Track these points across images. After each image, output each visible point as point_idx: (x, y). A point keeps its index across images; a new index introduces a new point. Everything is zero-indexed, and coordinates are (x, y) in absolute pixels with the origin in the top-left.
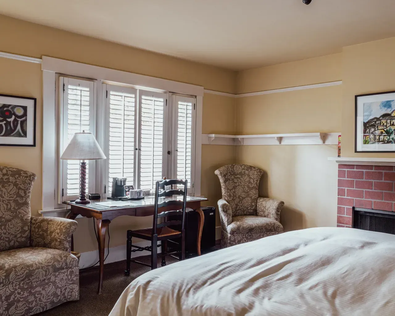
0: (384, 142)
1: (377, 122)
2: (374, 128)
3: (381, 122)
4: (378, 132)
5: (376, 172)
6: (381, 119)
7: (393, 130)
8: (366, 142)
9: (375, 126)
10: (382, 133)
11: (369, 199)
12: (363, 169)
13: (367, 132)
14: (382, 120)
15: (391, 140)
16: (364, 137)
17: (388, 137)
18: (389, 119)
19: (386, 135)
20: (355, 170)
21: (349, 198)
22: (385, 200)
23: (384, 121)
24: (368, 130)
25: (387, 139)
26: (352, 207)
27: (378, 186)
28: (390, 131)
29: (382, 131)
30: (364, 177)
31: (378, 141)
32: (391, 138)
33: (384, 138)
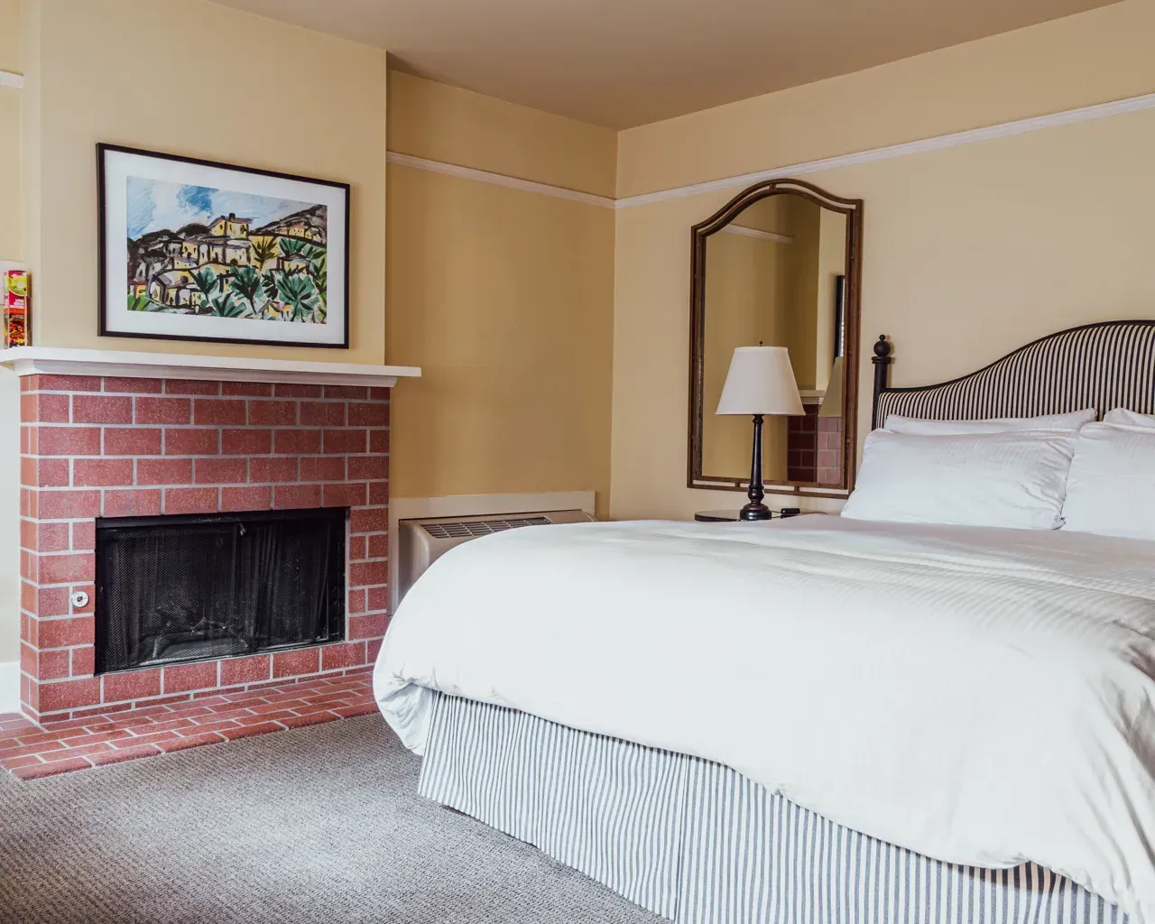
0: (190, 308)
1: (172, 246)
2: (162, 262)
3: (181, 248)
4: (173, 278)
5: (169, 400)
6: (182, 236)
7: (215, 278)
8: (134, 304)
9: (165, 257)
10: (185, 280)
11: (152, 483)
12: (129, 392)
13: (141, 272)
14: (184, 240)
15: (211, 304)
16: (129, 288)
17: (203, 297)
18: (206, 243)
19: (198, 288)
20: (102, 393)
21: (85, 488)
22: (197, 481)
23: (190, 246)
24: (143, 267)
25: (199, 302)
26: (93, 520)
27: (176, 442)
28: (209, 278)
29: (187, 274)
30: (134, 417)
31: (174, 304)
32: (210, 300)
33: (191, 296)
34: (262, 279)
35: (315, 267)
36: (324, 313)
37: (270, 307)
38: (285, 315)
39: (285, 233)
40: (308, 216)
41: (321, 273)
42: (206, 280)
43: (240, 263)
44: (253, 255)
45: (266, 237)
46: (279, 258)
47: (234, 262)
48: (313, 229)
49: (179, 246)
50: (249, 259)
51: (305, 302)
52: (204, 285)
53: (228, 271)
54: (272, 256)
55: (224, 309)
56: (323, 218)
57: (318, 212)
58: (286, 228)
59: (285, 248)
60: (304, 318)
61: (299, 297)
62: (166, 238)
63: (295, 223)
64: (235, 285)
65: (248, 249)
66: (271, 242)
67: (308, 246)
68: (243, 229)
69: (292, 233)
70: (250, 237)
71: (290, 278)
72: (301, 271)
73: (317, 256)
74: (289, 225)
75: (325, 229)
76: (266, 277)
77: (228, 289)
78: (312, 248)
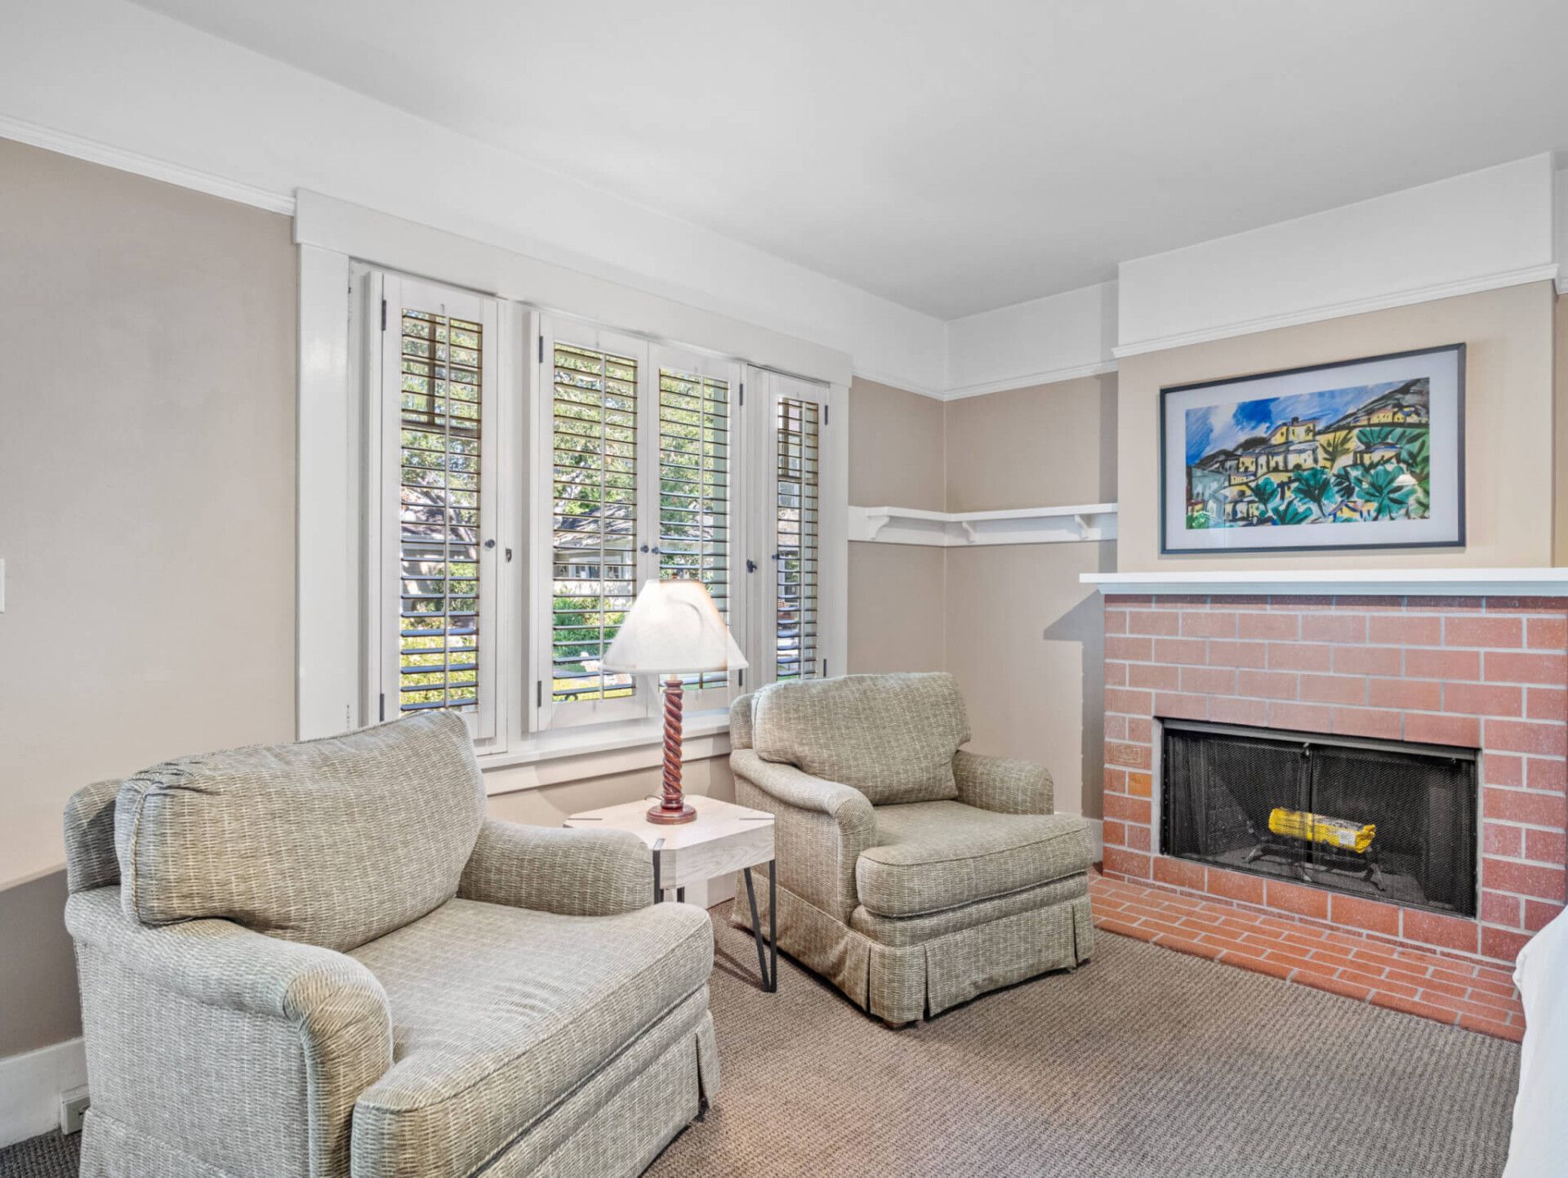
34: (1333, 480)
35: (1411, 454)
36: (1426, 507)
37: (1345, 509)
38: (1365, 514)
39: (1365, 423)
40: (1399, 396)
41: (1419, 459)
42: (1265, 490)
43: (1305, 466)
44: (1321, 454)
45: (1338, 434)
46: (1355, 453)
47: (1298, 467)
48: (1406, 410)
49: (1234, 463)
50: (1316, 461)
51: (1395, 496)
52: (1262, 494)
53: (1290, 478)
54: (1347, 451)
55: (1286, 518)
56: (1424, 393)
57: (1413, 389)
58: (1366, 417)
59: (1364, 439)
60: (1394, 515)
61: (1385, 491)
62: (1222, 458)
63: (1379, 409)
64: (1298, 490)
65: (1314, 451)
66: (1345, 438)
67: (1399, 430)
68: (1308, 431)
69: (1375, 419)
70: (1318, 438)
71: (1372, 472)
72: (1388, 461)
73: (1413, 440)
74: (1370, 412)
75: (1426, 406)
76: (1338, 476)
77: (1289, 495)
78: (1404, 432)
